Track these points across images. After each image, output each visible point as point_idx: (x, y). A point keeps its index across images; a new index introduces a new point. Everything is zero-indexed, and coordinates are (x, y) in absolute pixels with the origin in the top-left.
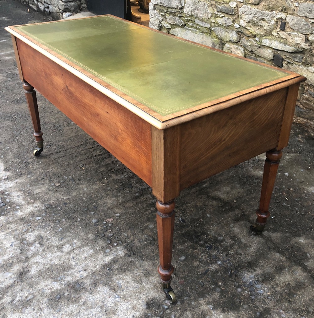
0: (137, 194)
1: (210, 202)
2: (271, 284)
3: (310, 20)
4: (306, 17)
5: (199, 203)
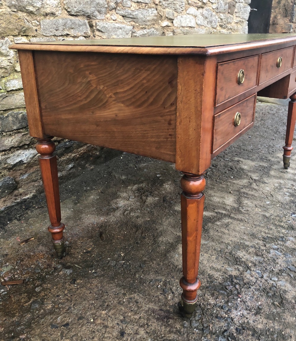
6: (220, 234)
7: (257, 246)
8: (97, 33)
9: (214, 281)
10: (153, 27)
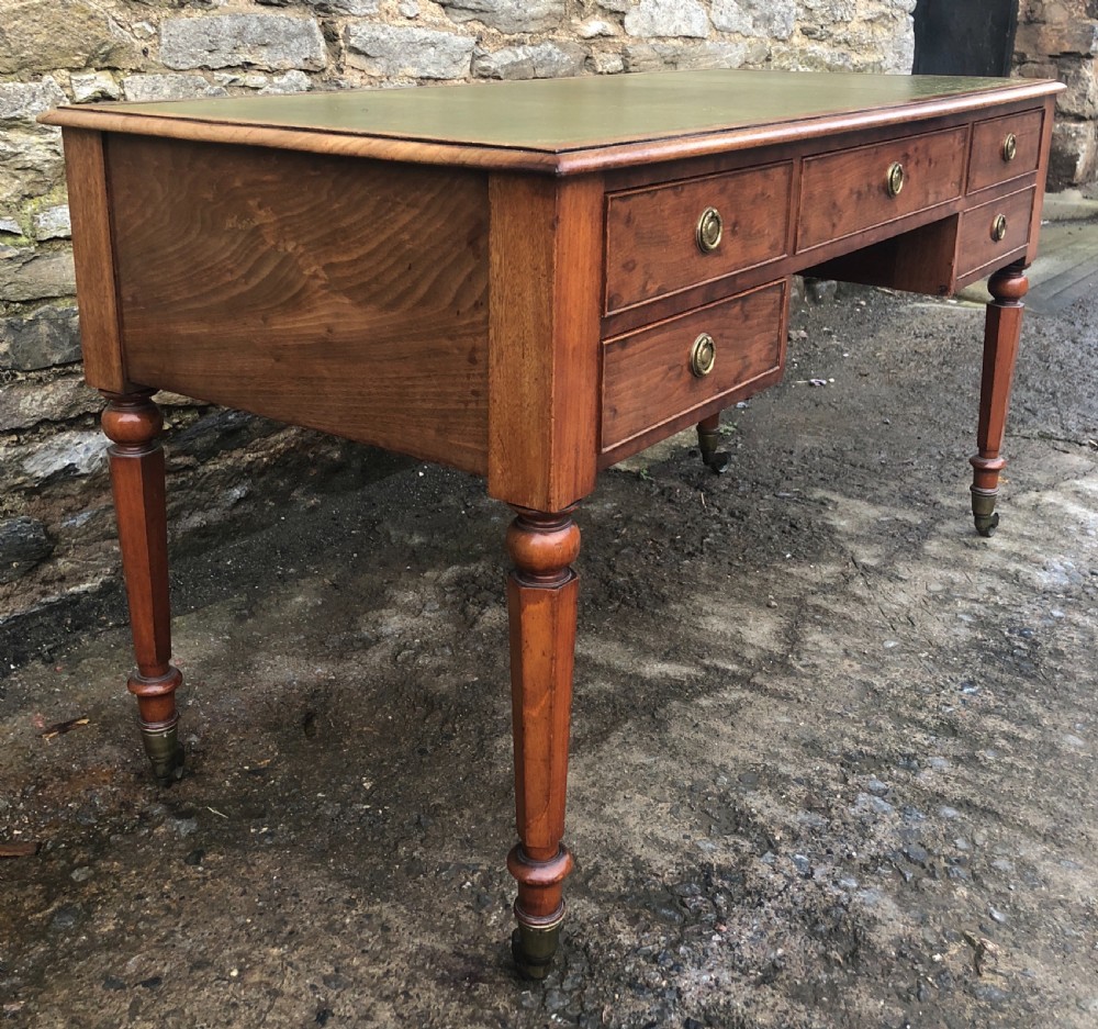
3: (217, 75)
4: (201, 67)
6: (701, 736)
7: (817, 781)
8: (351, 59)
9: (649, 879)
10: (552, 40)
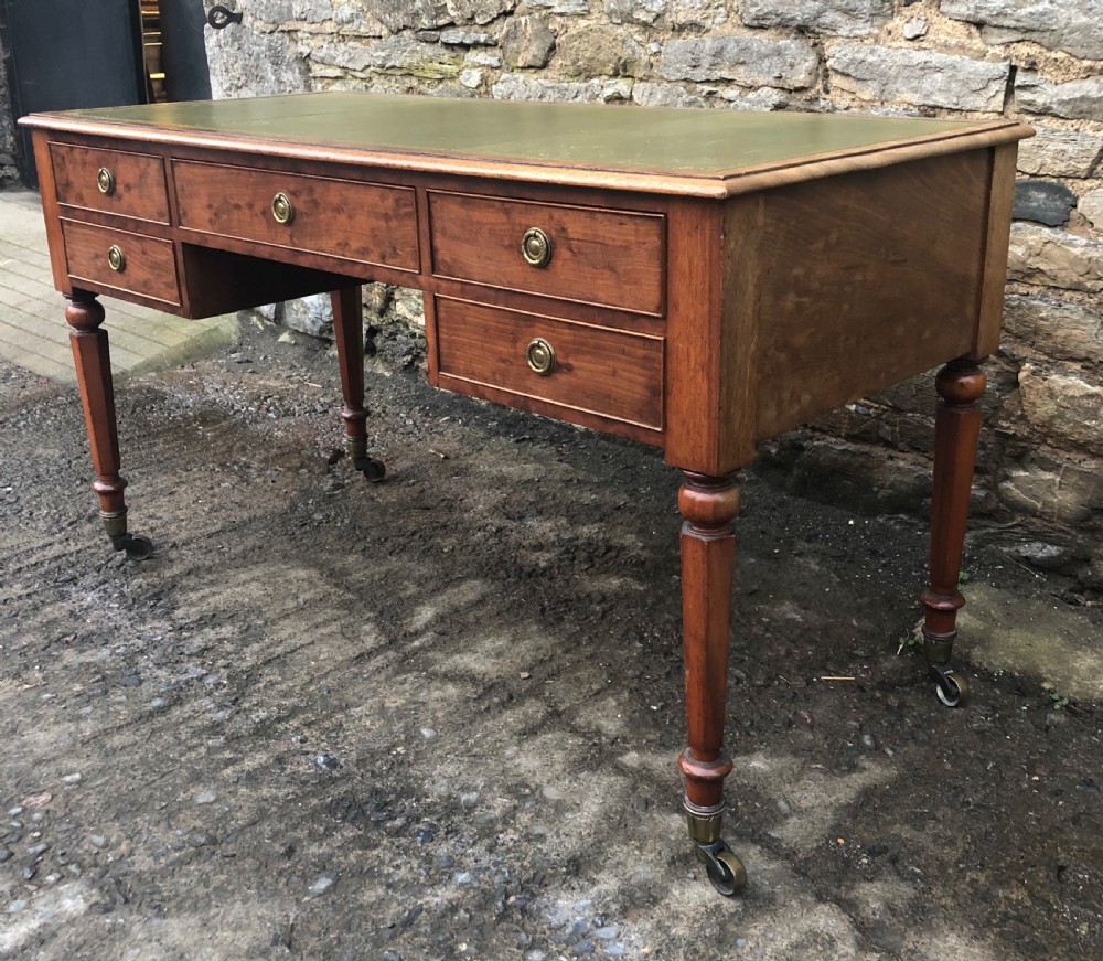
0: (157, 702)
1: (437, 689)
2: (652, 918)
3: (699, 87)
4: (685, 80)
5: (393, 699)
8: (835, 80)
